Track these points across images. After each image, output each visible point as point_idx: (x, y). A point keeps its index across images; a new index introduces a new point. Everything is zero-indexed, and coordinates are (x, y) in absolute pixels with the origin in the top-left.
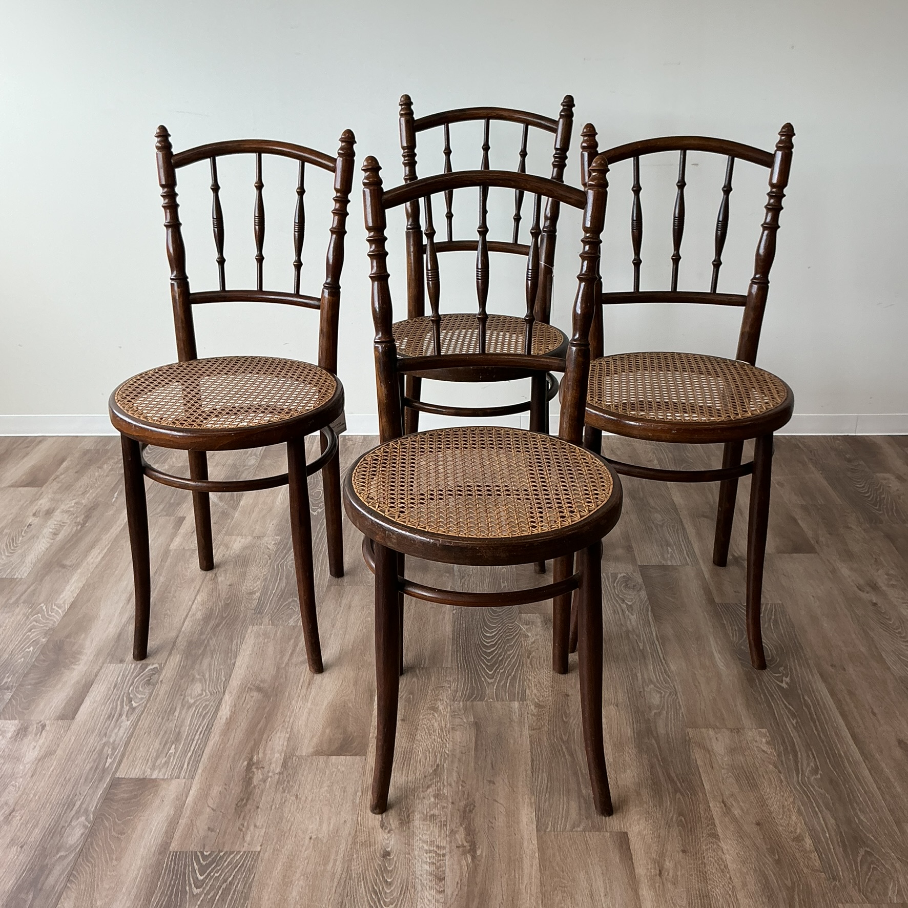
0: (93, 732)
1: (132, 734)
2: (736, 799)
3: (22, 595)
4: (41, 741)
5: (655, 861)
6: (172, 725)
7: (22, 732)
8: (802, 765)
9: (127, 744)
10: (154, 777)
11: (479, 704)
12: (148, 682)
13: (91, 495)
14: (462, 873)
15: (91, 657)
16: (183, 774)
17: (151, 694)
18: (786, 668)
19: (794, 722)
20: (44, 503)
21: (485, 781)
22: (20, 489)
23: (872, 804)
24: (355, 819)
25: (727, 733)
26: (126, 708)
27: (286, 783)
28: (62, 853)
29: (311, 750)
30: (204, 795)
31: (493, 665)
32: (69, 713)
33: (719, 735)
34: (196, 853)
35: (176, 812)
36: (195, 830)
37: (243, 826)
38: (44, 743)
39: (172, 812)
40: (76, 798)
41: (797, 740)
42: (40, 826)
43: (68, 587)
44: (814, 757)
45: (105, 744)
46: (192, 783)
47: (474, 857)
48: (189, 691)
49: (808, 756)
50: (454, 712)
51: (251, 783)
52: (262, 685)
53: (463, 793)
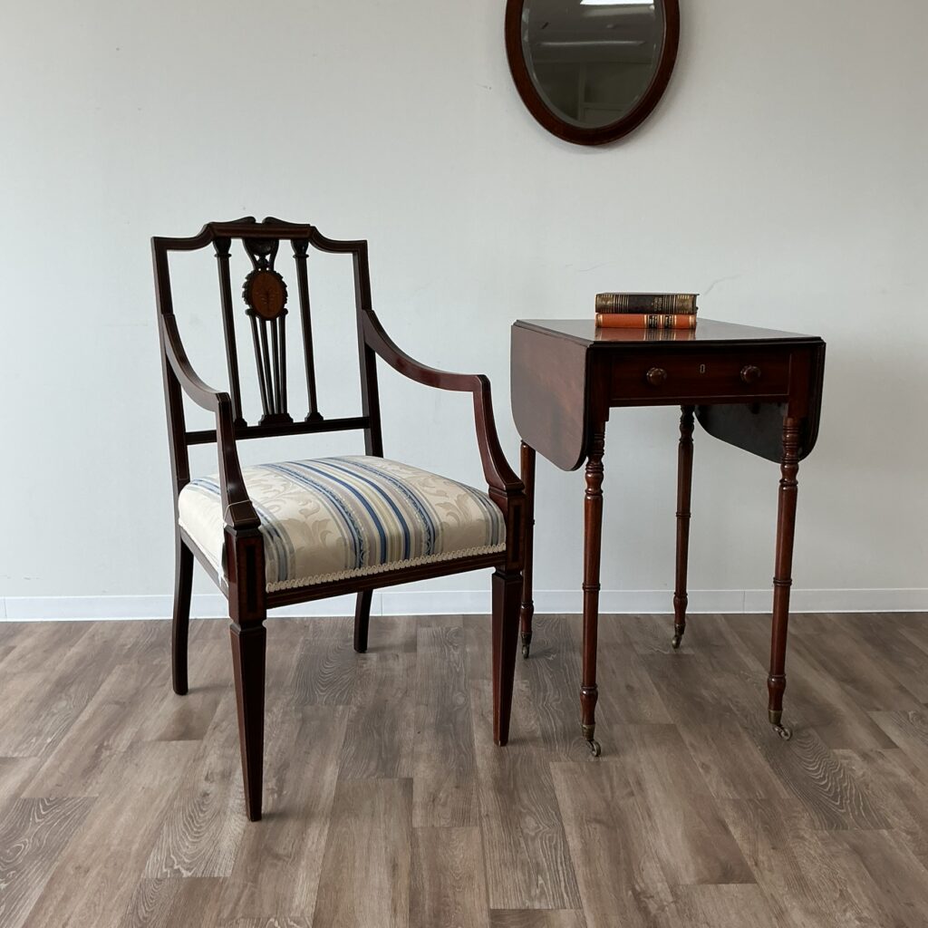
6: (525, 857)
11: (846, 833)
16: (567, 905)
21: (902, 904)
27: (687, 911)
29: (693, 879)
31: (835, 796)
48: (523, 824)
50: (823, 840)
51: (650, 913)
52: (598, 817)
53: (887, 915)
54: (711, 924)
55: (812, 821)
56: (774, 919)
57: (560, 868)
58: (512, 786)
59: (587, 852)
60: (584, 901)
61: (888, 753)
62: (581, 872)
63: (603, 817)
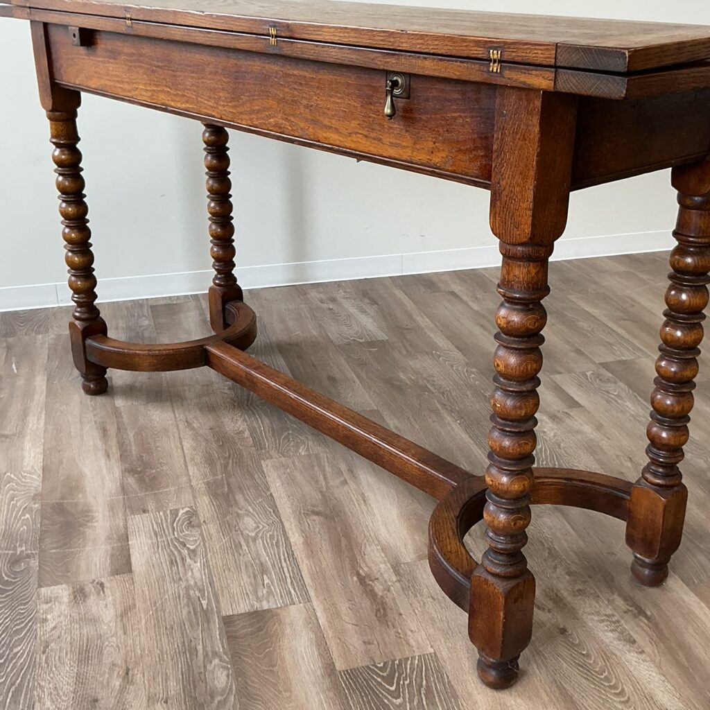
0: (164, 580)
1: (210, 574)
4: (110, 599)
6: (248, 558)
7: (79, 594)
9: (212, 583)
10: (266, 607)
12: (190, 525)
14: (647, 633)
15: (107, 513)
16: (296, 600)
17: (202, 534)
26: (185, 552)
27: (411, 588)
28: (219, 698)
29: (413, 556)
30: (334, 614)
32: (122, 566)
34: (368, 667)
35: (315, 635)
36: (351, 647)
37: (399, 634)
38: (114, 600)
39: (312, 636)
40: (193, 644)
42: (171, 677)
43: (26, 454)
46: (312, 606)
47: (647, 618)
48: (241, 526)
51: (376, 595)
52: (315, 509)
54: (435, 597)
57: (284, 565)
58: (226, 490)
59: (308, 544)
60: (312, 594)
61: (573, 412)
62: (305, 565)
63: (320, 509)
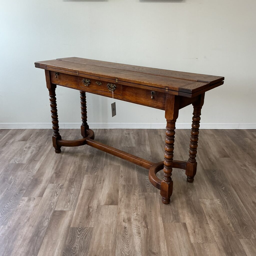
0: (48, 200)
1: (58, 200)
2: (212, 215)
3: (25, 167)
5: (193, 229)
6: (68, 198)
7: (29, 200)
8: (229, 207)
9: (57, 202)
10: (65, 210)
11: (146, 193)
12: (60, 188)
13: (40, 143)
14: (145, 232)
15: (45, 182)
16: (72, 210)
17: (61, 191)
18: (223, 185)
19: (226, 197)
20: (28, 145)
21: (149, 211)
22: (21, 142)
23: (247, 216)
24: (117, 220)
25: (209, 200)
26: (56, 194)
27: (98, 211)
28: (43, 228)
29: (104, 204)
30: (78, 214)
31: (149, 184)
32: (41, 195)
33: (207, 201)
34: (77, 228)
36: (76, 223)
37: (89, 221)
38: (35, 203)
39: (70, 218)
40: (45, 215)
41: (227, 201)
42: (37, 222)
43: (37, 165)
44: (232, 205)
45: (51, 203)
46: (74, 212)
47: (147, 229)
48: (71, 190)
49: (230, 205)
50: (139, 195)
51: (89, 211)
52: (90, 189)
53: (144, 214)
54: (102, 214)
55: (140, 190)
56: (117, 214)
57: (74, 201)
58: (73, 181)
59: (83, 197)
60: (76, 209)
62: (79, 201)
63: (91, 189)
